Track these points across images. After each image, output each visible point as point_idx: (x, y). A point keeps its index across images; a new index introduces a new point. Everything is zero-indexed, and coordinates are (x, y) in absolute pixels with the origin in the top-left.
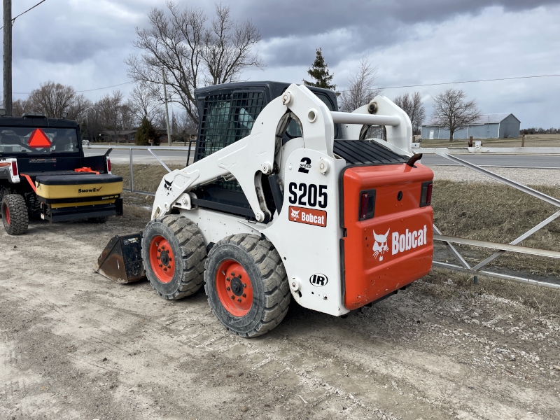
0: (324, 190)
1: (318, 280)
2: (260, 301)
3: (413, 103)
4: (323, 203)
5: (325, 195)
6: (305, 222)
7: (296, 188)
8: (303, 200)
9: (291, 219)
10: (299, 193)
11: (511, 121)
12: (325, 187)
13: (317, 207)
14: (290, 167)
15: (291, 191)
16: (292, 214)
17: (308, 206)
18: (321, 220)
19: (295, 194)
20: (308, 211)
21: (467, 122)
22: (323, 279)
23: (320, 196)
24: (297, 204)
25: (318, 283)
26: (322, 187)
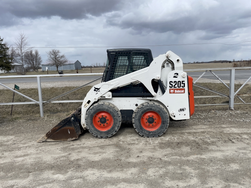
0: (183, 82)
1: (182, 110)
2: (166, 121)
3: (35, 54)
4: (183, 86)
5: (184, 84)
6: (177, 93)
7: (172, 83)
8: (175, 86)
9: (170, 93)
10: (173, 84)
11: (78, 63)
12: (184, 81)
13: (181, 88)
14: (170, 76)
15: (170, 84)
16: (171, 91)
17: (177, 88)
18: (183, 91)
19: (172, 85)
20: (177, 90)
21: (62, 63)
22: (184, 109)
23: (182, 84)
24: (173, 88)
25: (182, 111)
26: (182, 81)
